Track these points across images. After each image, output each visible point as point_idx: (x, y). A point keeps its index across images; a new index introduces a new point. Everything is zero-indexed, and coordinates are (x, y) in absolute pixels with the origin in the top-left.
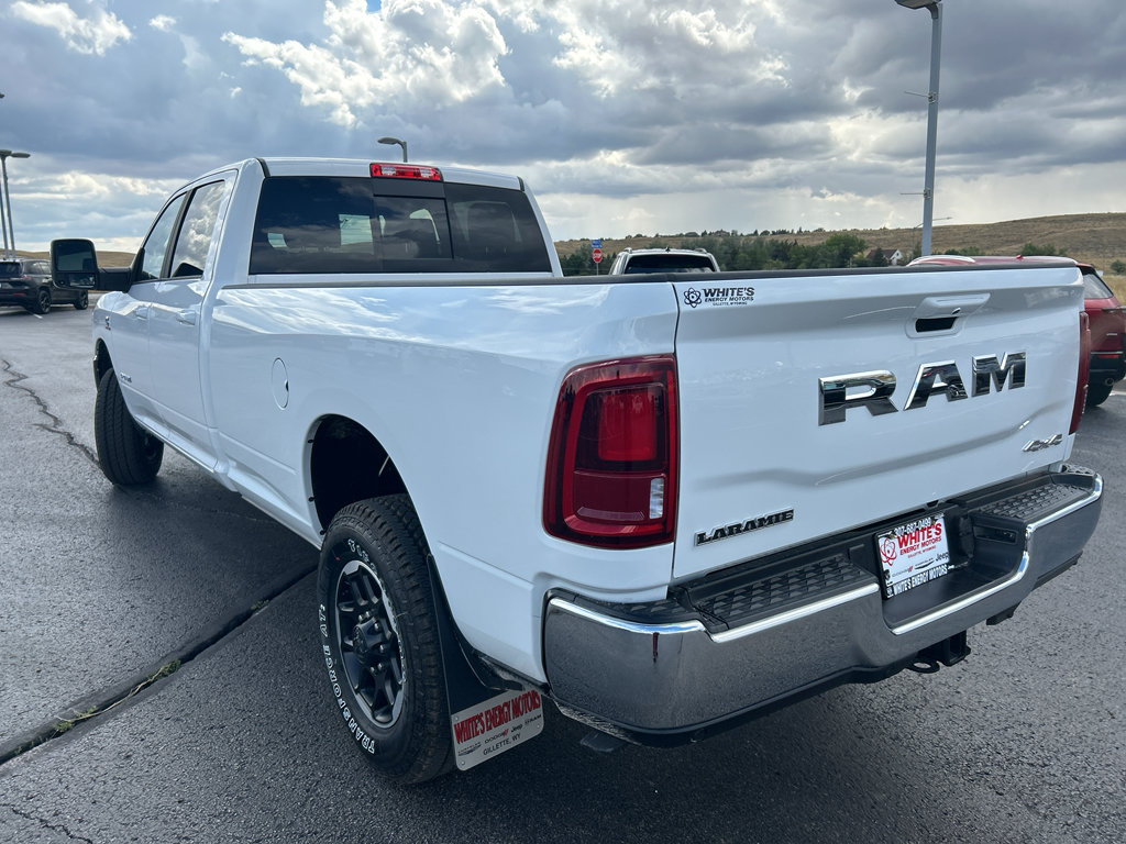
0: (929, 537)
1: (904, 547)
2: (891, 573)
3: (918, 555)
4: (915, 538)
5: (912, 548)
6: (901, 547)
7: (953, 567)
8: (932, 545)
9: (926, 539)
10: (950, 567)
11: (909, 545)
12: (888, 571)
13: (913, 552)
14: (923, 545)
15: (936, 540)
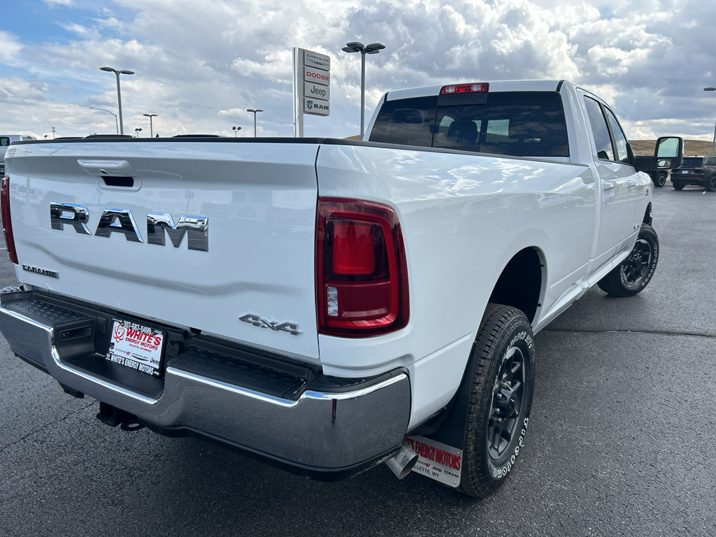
0: (148, 341)
1: (129, 337)
2: (115, 347)
3: (136, 348)
4: (138, 336)
5: (134, 341)
6: (128, 335)
7: (158, 374)
8: (148, 348)
9: (145, 342)
10: (155, 372)
11: (132, 338)
12: (113, 344)
13: (133, 344)
14: (142, 344)
15: (153, 347)
